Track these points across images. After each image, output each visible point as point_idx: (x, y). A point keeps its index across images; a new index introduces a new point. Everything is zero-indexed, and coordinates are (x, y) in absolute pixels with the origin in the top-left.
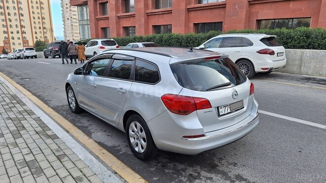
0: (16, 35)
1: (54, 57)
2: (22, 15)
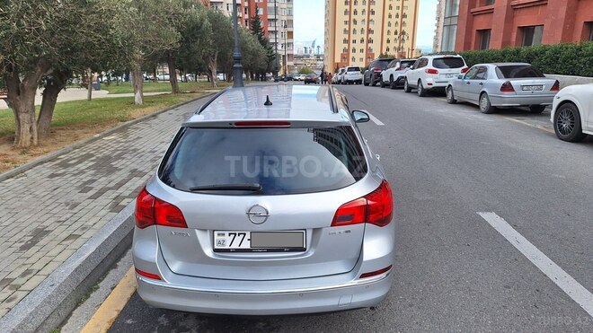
0: (358, 46)
1: (374, 85)
2: (373, 13)
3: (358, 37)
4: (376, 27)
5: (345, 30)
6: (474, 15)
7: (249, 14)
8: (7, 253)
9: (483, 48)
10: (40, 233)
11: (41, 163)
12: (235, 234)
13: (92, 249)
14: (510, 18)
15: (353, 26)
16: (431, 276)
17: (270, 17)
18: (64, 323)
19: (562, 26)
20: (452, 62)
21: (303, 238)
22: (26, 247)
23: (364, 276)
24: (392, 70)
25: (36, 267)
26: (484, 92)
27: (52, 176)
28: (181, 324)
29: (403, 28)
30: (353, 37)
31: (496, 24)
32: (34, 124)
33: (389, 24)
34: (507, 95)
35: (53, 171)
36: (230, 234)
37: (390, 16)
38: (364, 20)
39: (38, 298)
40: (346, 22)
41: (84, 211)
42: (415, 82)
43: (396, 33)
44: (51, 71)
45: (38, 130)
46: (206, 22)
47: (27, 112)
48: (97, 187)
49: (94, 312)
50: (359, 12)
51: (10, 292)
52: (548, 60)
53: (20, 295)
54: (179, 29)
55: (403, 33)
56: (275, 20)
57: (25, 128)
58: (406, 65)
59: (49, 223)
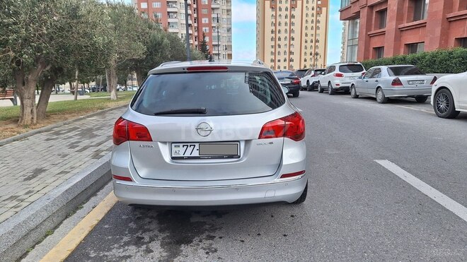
3: (282, 57)
4: (296, 49)
5: (272, 52)
6: (371, 36)
7: (199, 41)
8: (14, 182)
9: (379, 57)
10: (38, 172)
11: (39, 132)
12: (188, 146)
13: (79, 179)
14: (398, 38)
15: (278, 49)
16: (338, 197)
17: (214, 43)
18: (56, 227)
19: (438, 41)
20: (354, 68)
21: (238, 148)
22: (29, 179)
23: (284, 176)
24: (308, 77)
25: (36, 189)
26: (379, 87)
27: (48, 140)
28: (146, 227)
29: (316, 50)
30: (278, 57)
31: (388, 43)
32: (35, 108)
33: (306, 48)
34: (397, 88)
35: (49, 137)
36: (183, 146)
37: (306, 42)
38: (286, 45)
39: (37, 207)
40: (272, 47)
41: (72, 159)
42: (326, 84)
43: (311, 54)
44: (48, 68)
45: (37, 113)
46: (166, 41)
47: (29, 98)
48: (82, 145)
49: (80, 221)
50: (283, 39)
51: (17, 203)
52: (428, 62)
53: (24, 204)
54: (145, 43)
55: (317, 54)
56: (218, 45)
57: (28, 110)
58: (319, 72)
59: (45, 165)
